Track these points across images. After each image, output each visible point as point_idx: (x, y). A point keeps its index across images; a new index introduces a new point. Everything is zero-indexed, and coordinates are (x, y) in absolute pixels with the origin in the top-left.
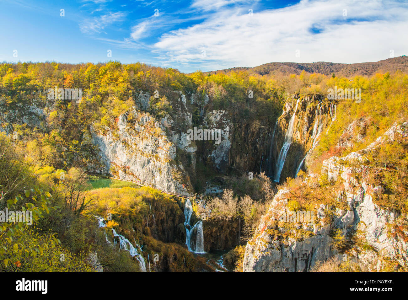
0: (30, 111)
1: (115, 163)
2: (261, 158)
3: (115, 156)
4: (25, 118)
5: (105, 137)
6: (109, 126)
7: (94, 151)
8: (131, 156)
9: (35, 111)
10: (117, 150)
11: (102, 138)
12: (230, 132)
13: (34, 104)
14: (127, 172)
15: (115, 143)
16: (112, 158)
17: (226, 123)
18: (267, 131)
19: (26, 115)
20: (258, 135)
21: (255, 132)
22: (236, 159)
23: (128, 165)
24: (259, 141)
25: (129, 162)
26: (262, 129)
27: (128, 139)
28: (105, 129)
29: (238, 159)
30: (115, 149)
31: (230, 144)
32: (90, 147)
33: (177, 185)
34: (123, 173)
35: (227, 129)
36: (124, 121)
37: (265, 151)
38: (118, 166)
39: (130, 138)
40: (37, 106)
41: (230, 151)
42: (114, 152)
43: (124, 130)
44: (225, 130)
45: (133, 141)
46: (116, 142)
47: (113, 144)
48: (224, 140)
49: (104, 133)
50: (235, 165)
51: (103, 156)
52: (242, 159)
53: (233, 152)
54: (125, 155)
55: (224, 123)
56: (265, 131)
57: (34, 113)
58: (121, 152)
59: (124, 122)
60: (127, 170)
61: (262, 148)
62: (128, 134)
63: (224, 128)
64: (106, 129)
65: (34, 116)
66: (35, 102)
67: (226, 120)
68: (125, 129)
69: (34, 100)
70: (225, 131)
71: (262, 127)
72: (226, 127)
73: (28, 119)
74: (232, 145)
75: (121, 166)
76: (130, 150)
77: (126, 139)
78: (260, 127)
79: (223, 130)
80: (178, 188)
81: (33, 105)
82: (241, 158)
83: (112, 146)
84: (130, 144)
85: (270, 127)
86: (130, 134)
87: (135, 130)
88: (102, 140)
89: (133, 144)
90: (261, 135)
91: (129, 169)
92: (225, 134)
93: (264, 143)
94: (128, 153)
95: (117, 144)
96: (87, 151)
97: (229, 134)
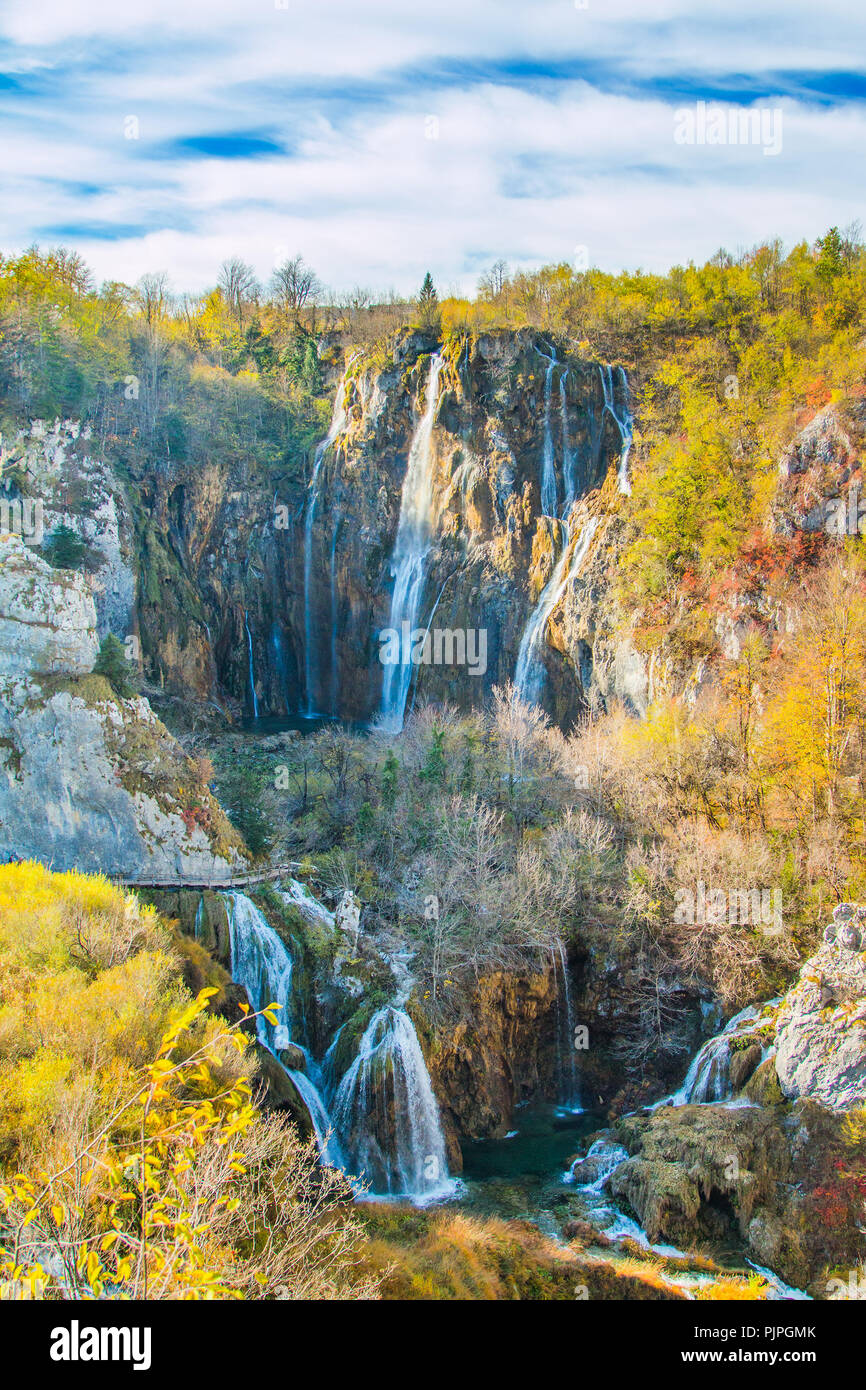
2: (246, 638)
12: (121, 524)
17: (99, 483)
18: (255, 516)
20: (217, 535)
21: (205, 523)
22: (165, 650)
24: (218, 563)
26: (234, 505)
29: (170, 649)
31: (133, 580)
33: (151, 820)
35: (109, 511)
37: (254, 603)
41: (136, 617)
44: (98, 514)
48: (104, 567)
50: (166, 679)
52: (187, 651)
53: (151, 619)
55: (92, 484)
56: (249, 512)
61: (239, 590)
63: (97, 508)
67: (99, 470)
70: (102, 523)
71: (236, 496)
72: (105, 501)
74: (139, 588)
78: (225, 499)
79: (90, 515)
80: (160, 841)
82: (183, 645)
85: (268, 492)
90: (232, 535)
92: (106, 537)
93: (244, 571)
97: (121, 537)
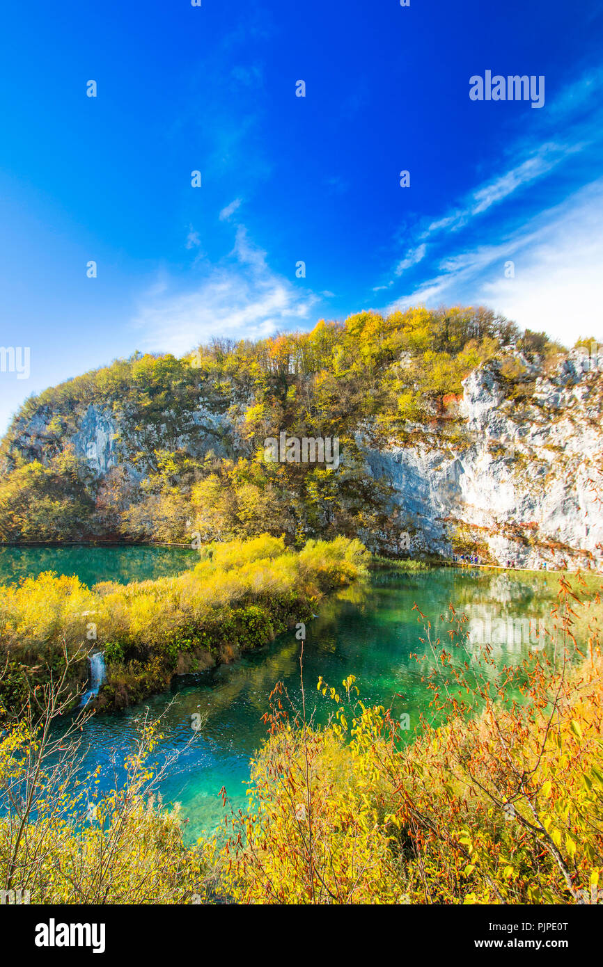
0: (193, 423)
1: (456, 521)
3: (452, 499)
4: (183, 441)
5: (411, 450)
6: (420, 421)
7: (374, 494)
8: (538, 487)
9: (204, 422)
10: (462, 481)
11: (400, 456)
13: (201, 407)
14: (531, 541)
15: (452, 462)
16: (442, 506)
19: (183, 432)
23: (527, 518)
25: (531, 507)
27: (507, 439)
28: (405, 432)
30: (452, 479)
32: (360, 485)
34: (516, 545)
36: (486, 386)
38: (475, 527)
39: (523, 433)
40: (209, 409)
42: (452, 487)
43: (493, 414)
45: (539, 440)
46: (456, 458)
47: (444, 465)
49: (406, 442)
51: (405, 503)
54: (507, 489)
57: (203, 428)
58: (488, 482)
59: (489, 390)
60: (528, 534)
62: (510, 423)
64: (408, 430)
65: (203, 433)
66: (203, 403)
68: (494, 409)
69: (201, 399)
73: (189, 441)
75: (491, 524)
76: (530, 468)
77: (502, 439)
81: (199, 410)
83: (440, 470)
84: (526, 452)
86: (520, 421)
87: (541, 407)
88: (399, 461)
89: (537, 451)
91: (535, 530)
94: (520, 480)
95: (463, 463)
96: (354, 496)
